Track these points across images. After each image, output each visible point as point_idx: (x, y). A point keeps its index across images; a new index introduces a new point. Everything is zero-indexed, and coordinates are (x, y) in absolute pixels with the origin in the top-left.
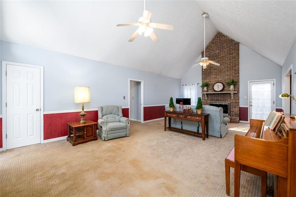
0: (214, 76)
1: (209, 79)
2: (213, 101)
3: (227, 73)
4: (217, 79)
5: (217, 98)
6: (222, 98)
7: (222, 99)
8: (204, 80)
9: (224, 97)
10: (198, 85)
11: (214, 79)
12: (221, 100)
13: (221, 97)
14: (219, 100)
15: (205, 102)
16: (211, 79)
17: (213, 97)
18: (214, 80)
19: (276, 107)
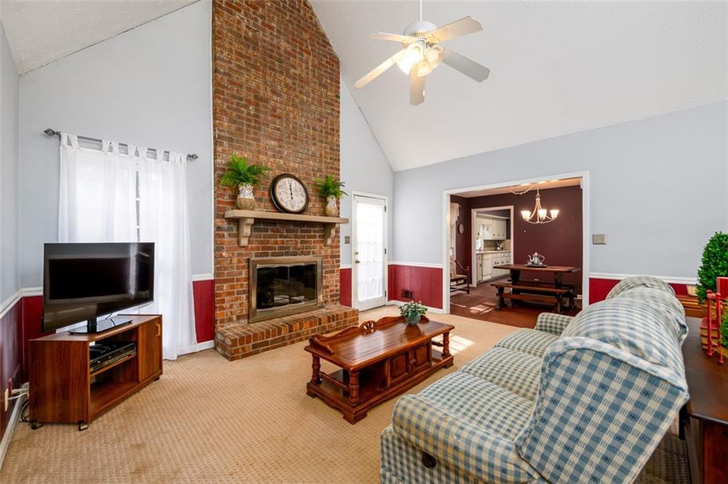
0: (273, 143)
1: (250, 150)
2: (267, 255)
3: (313, 149)
4: (282, 161)
5: (283, 242)
6: (299, 240)
7: (299, 245)
8: (230, 145)
9: (304, 237)
10: (194, 163)
11: (274, 156)
12: (295, 248)
13: (296, 237)
14: (288, 248)
15: (235, 261)
16: (259, 152)
17: (270, 237)
18: (272, 160)
19: (388, 260)
